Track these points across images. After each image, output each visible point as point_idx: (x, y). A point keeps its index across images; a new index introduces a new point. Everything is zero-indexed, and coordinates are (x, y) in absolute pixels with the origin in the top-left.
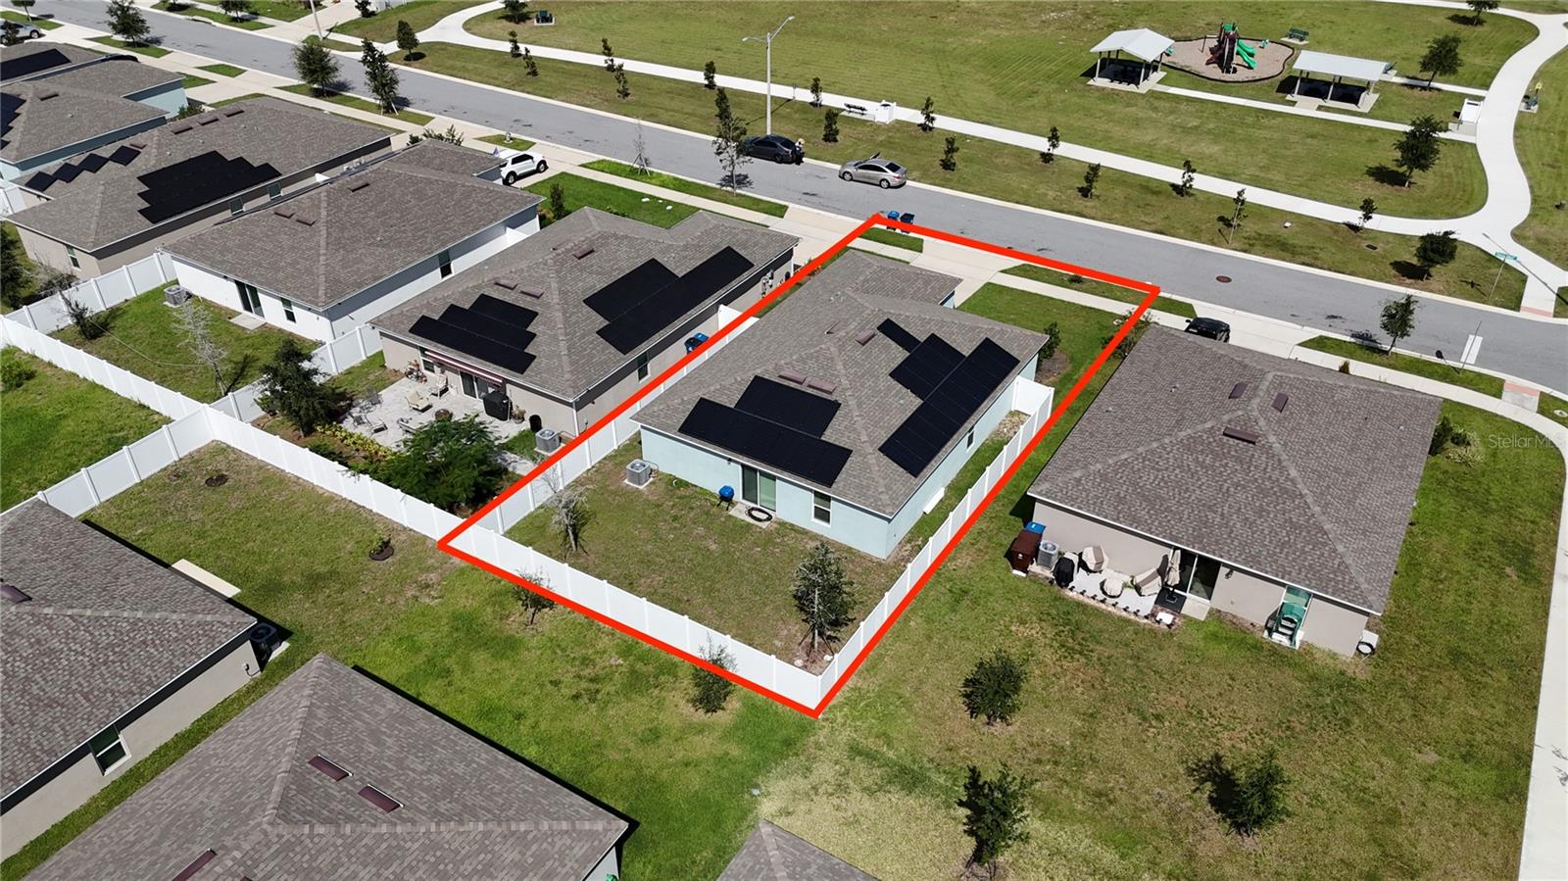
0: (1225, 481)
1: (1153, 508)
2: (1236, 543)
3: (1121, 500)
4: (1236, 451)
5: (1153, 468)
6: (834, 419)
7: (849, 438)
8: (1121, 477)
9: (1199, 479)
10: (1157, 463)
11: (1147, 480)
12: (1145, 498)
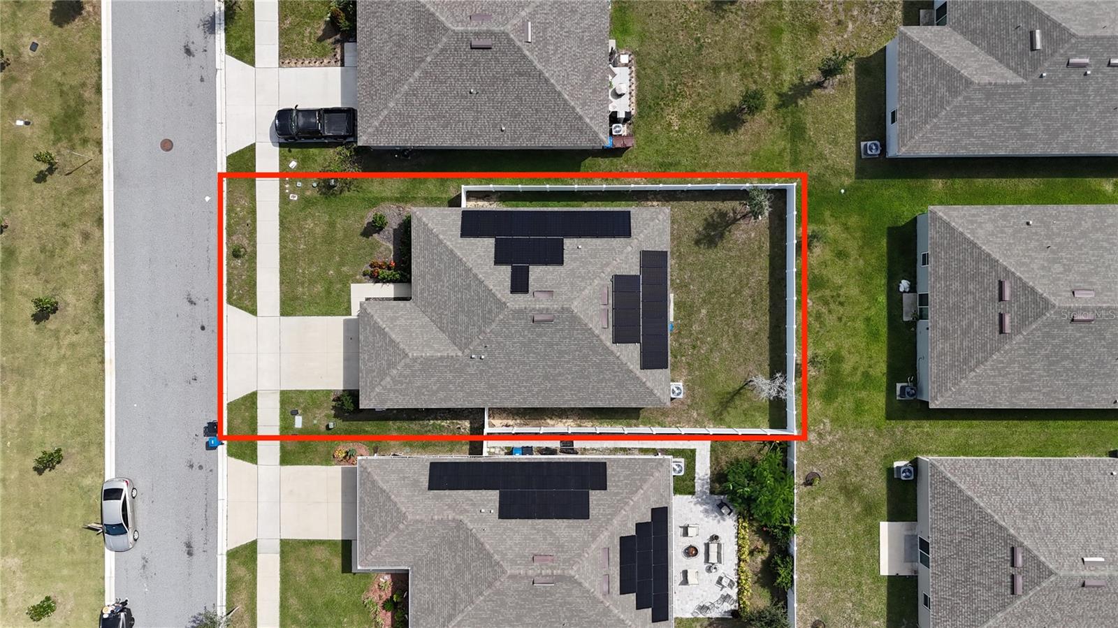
0: (561, 35)
1: (593, 71)
2: (597, 21)
3: (595, 91)
4: (539, 33)
5: (568, 78)
6: (624, 274)
7: (632, 258)
8: (580, 95)
9: (565, 50)
10: (564, 76)
11: (576, 79)
12: (589, 78)
